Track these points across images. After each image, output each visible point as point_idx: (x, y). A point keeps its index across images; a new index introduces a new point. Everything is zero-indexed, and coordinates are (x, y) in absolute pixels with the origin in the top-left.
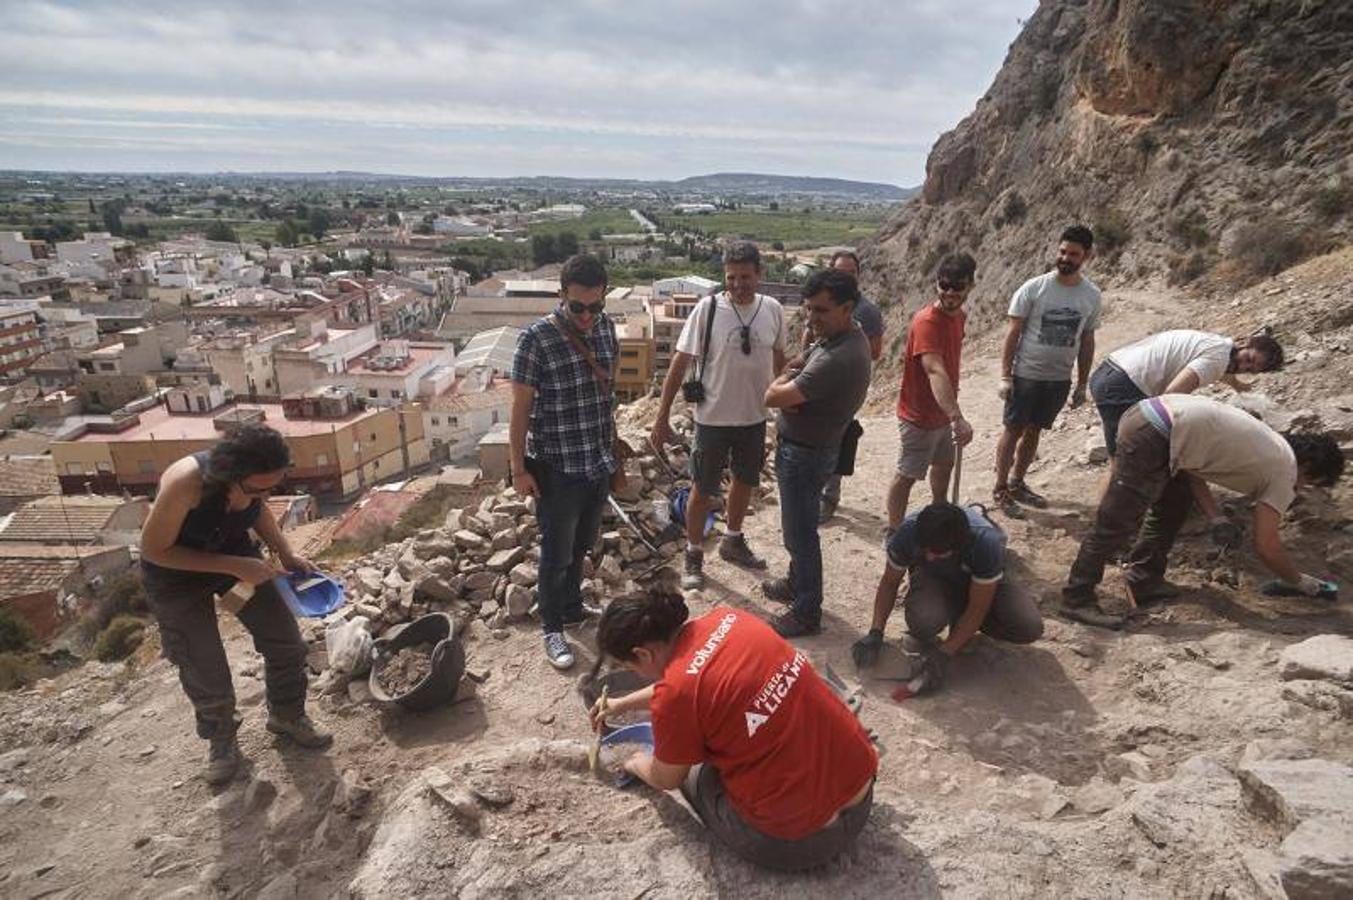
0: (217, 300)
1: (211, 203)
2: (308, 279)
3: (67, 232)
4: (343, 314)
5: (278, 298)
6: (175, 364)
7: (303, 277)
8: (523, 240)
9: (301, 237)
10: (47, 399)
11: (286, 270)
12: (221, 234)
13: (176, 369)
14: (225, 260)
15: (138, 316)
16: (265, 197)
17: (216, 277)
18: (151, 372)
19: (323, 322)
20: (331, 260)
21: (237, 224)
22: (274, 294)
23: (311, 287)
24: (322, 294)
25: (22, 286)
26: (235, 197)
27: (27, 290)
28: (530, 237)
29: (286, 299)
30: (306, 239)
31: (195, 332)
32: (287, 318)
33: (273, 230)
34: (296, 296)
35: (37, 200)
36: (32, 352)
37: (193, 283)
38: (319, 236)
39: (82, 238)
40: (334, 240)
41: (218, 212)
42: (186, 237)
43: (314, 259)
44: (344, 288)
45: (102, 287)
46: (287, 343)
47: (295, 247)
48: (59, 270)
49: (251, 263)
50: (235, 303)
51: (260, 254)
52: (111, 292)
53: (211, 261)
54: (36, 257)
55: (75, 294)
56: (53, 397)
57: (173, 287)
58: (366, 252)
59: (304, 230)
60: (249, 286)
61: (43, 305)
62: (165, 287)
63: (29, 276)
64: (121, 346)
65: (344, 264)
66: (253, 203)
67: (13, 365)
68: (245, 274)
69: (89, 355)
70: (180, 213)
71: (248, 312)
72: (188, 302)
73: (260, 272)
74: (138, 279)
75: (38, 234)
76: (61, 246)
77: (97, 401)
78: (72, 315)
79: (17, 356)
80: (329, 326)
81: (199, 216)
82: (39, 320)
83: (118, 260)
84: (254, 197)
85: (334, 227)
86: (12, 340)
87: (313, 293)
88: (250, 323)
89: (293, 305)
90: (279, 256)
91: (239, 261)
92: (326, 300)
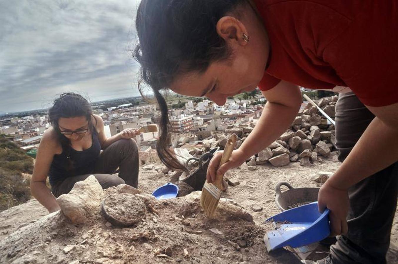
0: (228, 113)
2: (250, 107)
3: (200, 101)
4: (258, 115)
6: (218, 129)
7: (248, 106)
10: (192, 136)
11: (245, 105)
14: (231, 104)
15: (211, 118)
17: (228, 108)
18: (212, 131)
19: (252, 117)
20: (256, 102)
22: (241, 111)
23: (250, 109)
24: (253, 110)
25: (191, 112)
27: (192, 113)
29: (243, 112)
30: (250, 97)
31: (223, 121)
32: (243, 117)
33: (242, 96)
34: (246, 111)
36: (191, 126)
38: (253, 96)
39: (203, 101)
40: (257, 97)
43: (252, 102)
44: (259, 108)
45: (205, 112)
46: (243, 123)
47: (248, 99)
48: (198, 109)
49: (236, 104)
50: (232, 114)
51: (239, 102)
52: (207, 113)
54: (194, 106)
55: (200, 114)
56: (194, 136)
57: (219, 111)
59: (250, 95)
60: (235, 110)
61: (194, 116)
62: (218, 111)
63: (192, 110)
64: (207, 125)
65: (259, 103)
67: (187, 129)
68: (235, 107)
69: (201, 127)
71: (235, 116)
72: (222, 114)
73: (239, 106)
74: (212, 110)
75: (195, 101)
76: (199, 104)
77: (201, 137)
78: (199, 118)
79: (188, 127)
80: (254, 118)
82: (193, 119)
83: (209, 106)
85: (257, 93)
86: (188, 124)
87: (250, 110)
88: (235, 118)
89: (245, 113)
90: (243, 102)
91: (234, 104)
92: (254, 112)
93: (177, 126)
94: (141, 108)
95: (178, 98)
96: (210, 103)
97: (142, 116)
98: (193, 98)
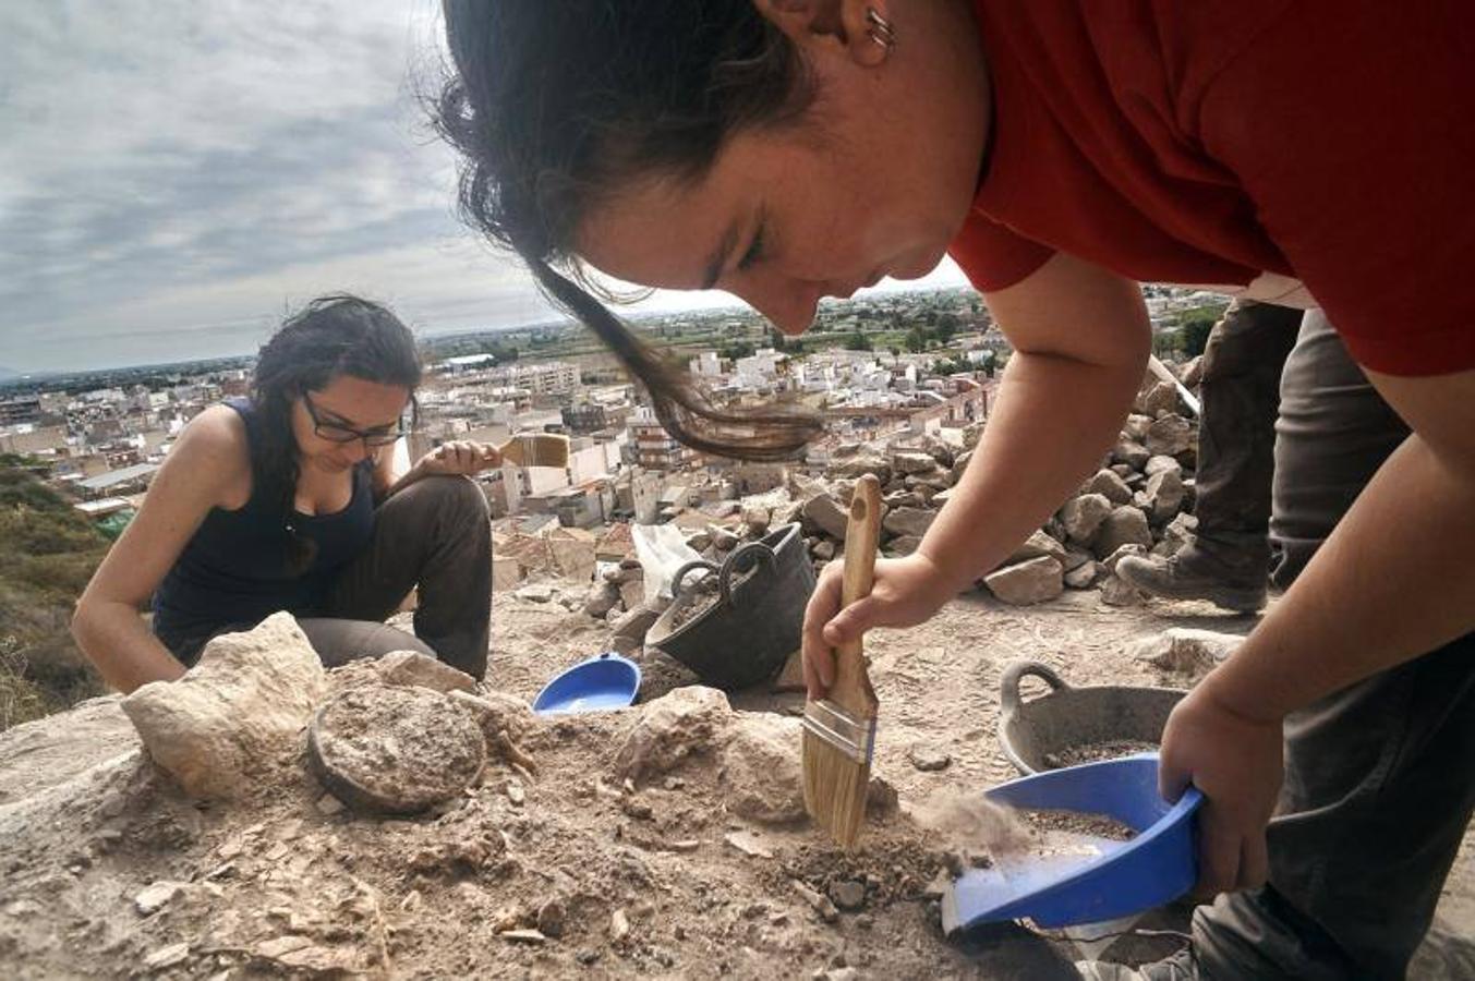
0: (848, 402)
1: (854, 318)
2: (929, 382)
3: (745, 351)
4: (959, 413)
5: (900, 399)
7: (924, 379)
8: (1171, 330)
9: (928, 343)
10: (713, 484)
11: (910, 374)
12: (859, 344)
13: (807, 465)
14: (859, 368)
16: (900, 309)
17: (850, 383)
19: (937, 421)
20: (954, 363)
21: (874, 335)
22: (896, 394)
23: (932, 388)
24: (940, 394)
26: (874, 311)
28: (1181, 327)
29: (905, 400)
30: (933, 345)
32: (905, 417)
33: (902, 338)
34: (916, 396)
35: (730, 327)
37: (832, 390)
38: (944, 342)
39: (754, 354)
40: (959, 344)
41: (859, 325)
42: (831, 350)
43: (938, 362)
44: (963, 388)
45: (763, 394)
47: (923, 352)
48: (736, 382)
49: (880, 369)
50: (862, 405)
51: (889, 360)
53: (846, 369)
54: (722, 372)
56: (717, 483)
57: (815, 392)
58: (989, 353)
59: (932, 336)
60: (875, 389)
62: (809, 393)
65: (966, 366)
66: (890, 314)
68: (875, 380)
70: (829, 329)
71: (873, 414)
72: (824, 405)
73: (888, 377)
74: (789, 386)
75: (727, 354)
76: (741, 362)
80: (943, 424)
81: (844, 330)
83: (778, 372)
84: (891, 309)
85: (961, 331)
87: (931, 393)
88: (871, 422)
89: (911, 405)
90: (906, 362)
91: (871, 367)
92: (943, 399)
93: (656, 445)
94: (525, 371)
95: (664, 339)
96: (785, 362)
97: (528, 401)
98: (718, 343)
